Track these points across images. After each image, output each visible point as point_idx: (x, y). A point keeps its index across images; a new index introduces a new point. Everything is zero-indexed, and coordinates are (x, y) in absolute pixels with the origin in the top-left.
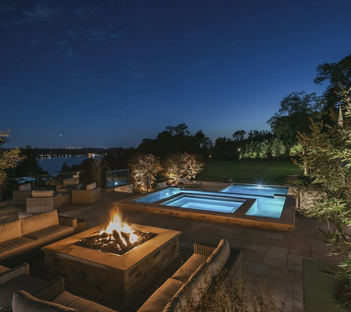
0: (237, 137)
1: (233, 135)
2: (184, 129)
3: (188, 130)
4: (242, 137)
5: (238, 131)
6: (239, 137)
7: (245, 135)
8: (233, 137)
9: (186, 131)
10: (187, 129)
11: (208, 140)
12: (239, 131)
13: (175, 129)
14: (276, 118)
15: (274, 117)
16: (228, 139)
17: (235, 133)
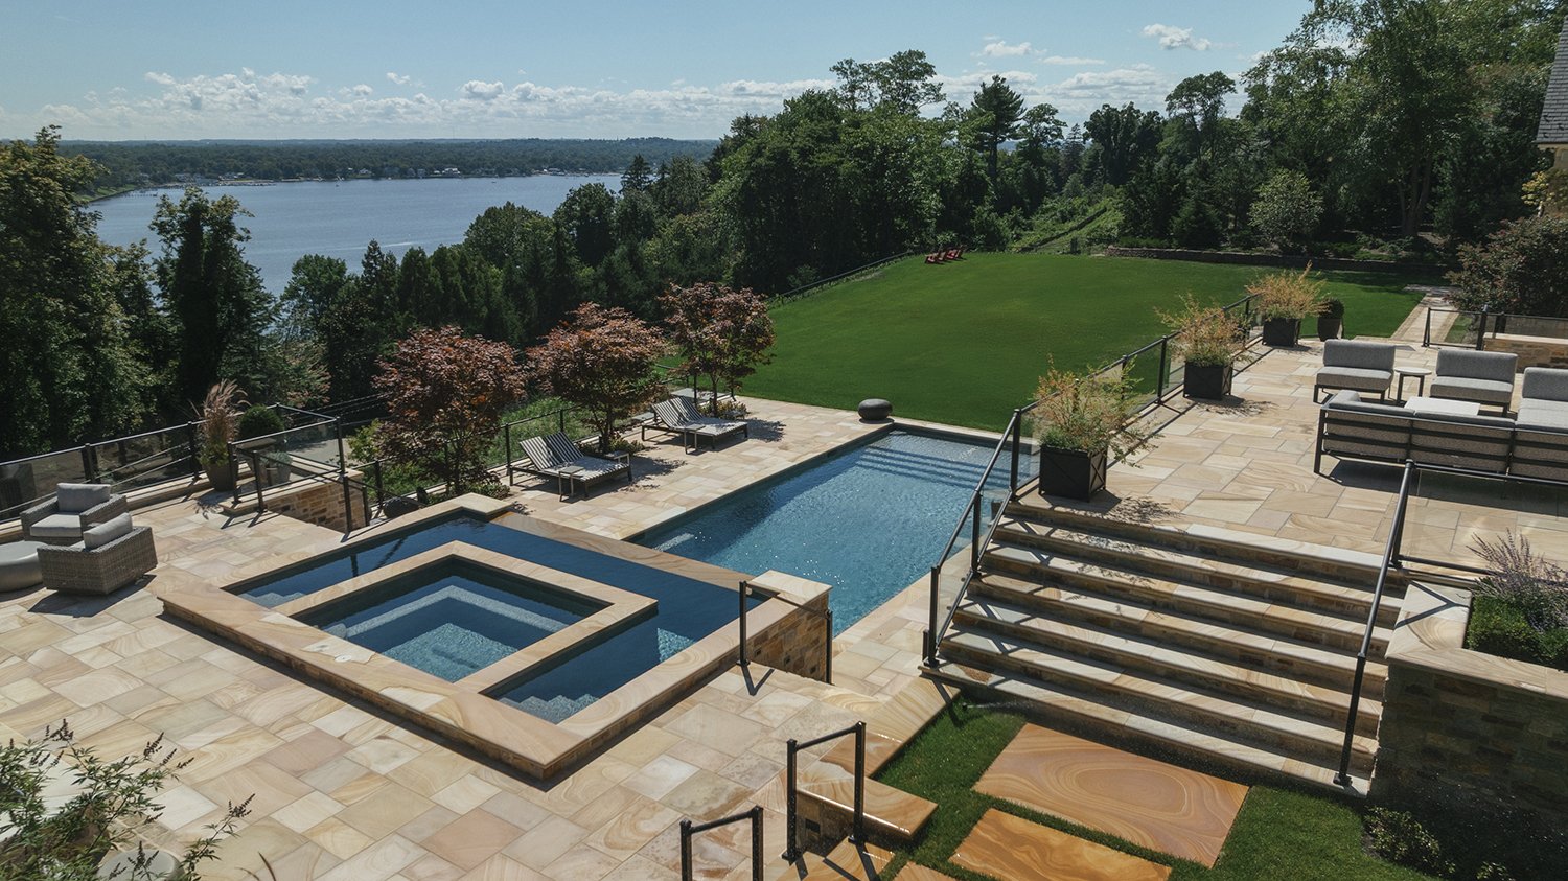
0: (1190, 104)
1: (1169, 98)
2: (919, 75)
3: (936, 84)
4: (1211, 106)
5: (1196, 78)
6: (1198, 107)
7: (1226, 97)
8: (1169, 108)
9: (923, 86)
10: (929, 80)
11: (1047, 121)
12: (1202, 76)
13: (877, 77)
14: (1291, 56)
15: (1284, 52)
16: (1149, 113)
17: (1180, 87)
